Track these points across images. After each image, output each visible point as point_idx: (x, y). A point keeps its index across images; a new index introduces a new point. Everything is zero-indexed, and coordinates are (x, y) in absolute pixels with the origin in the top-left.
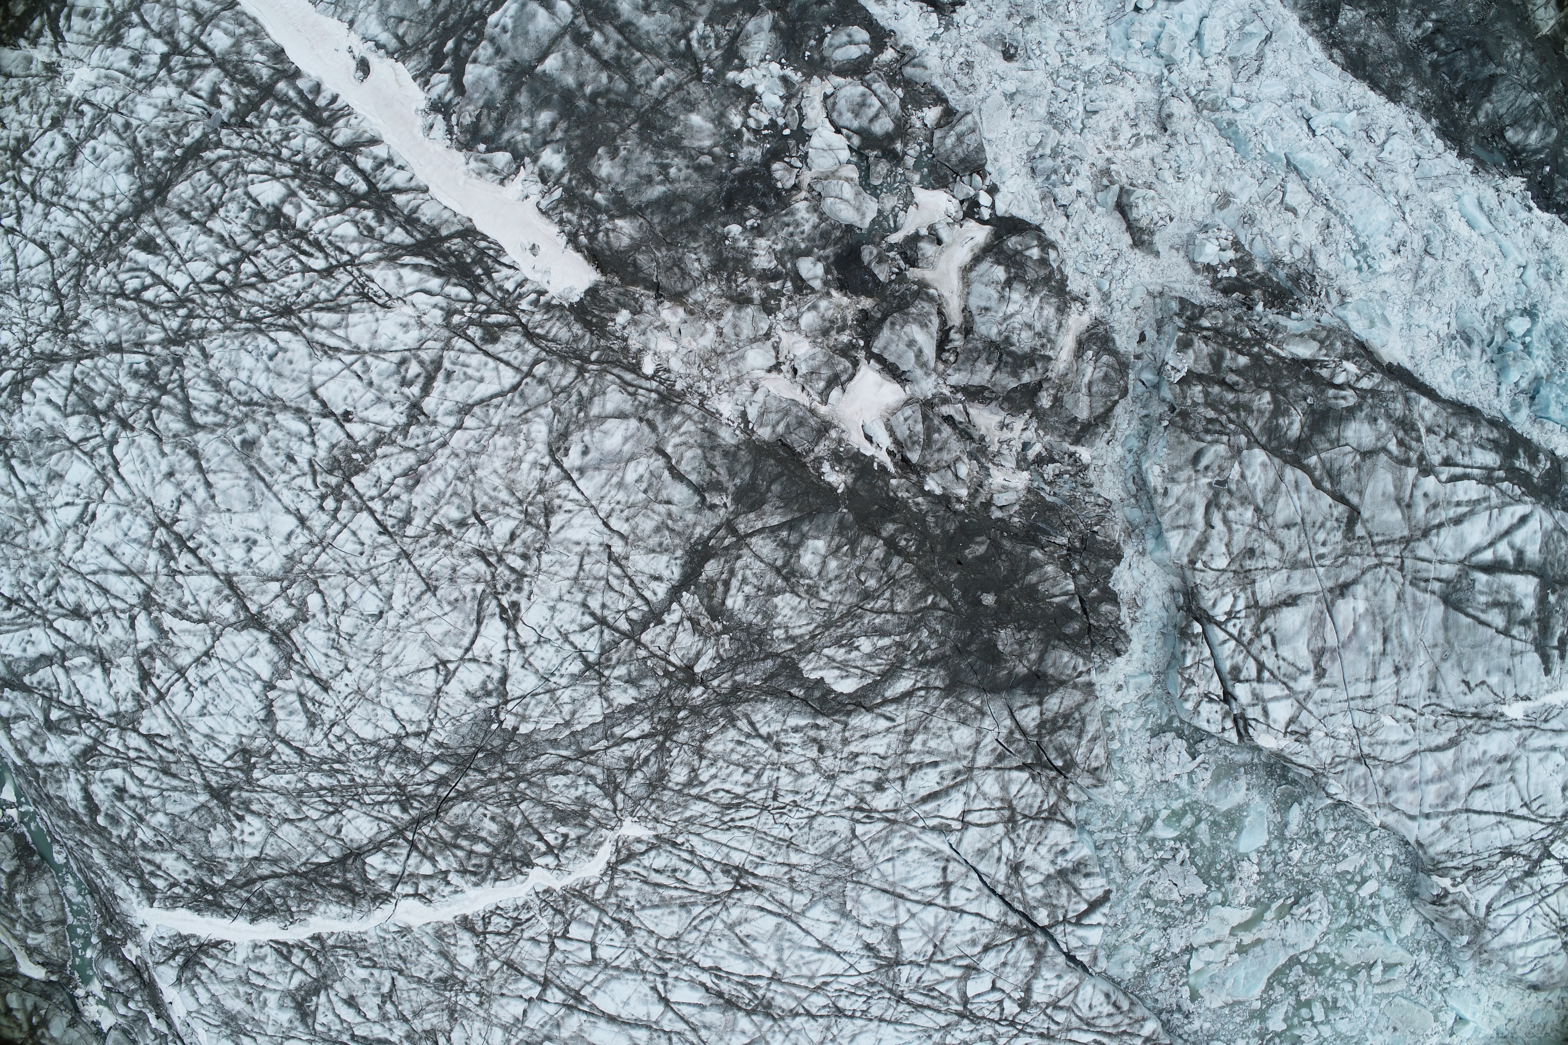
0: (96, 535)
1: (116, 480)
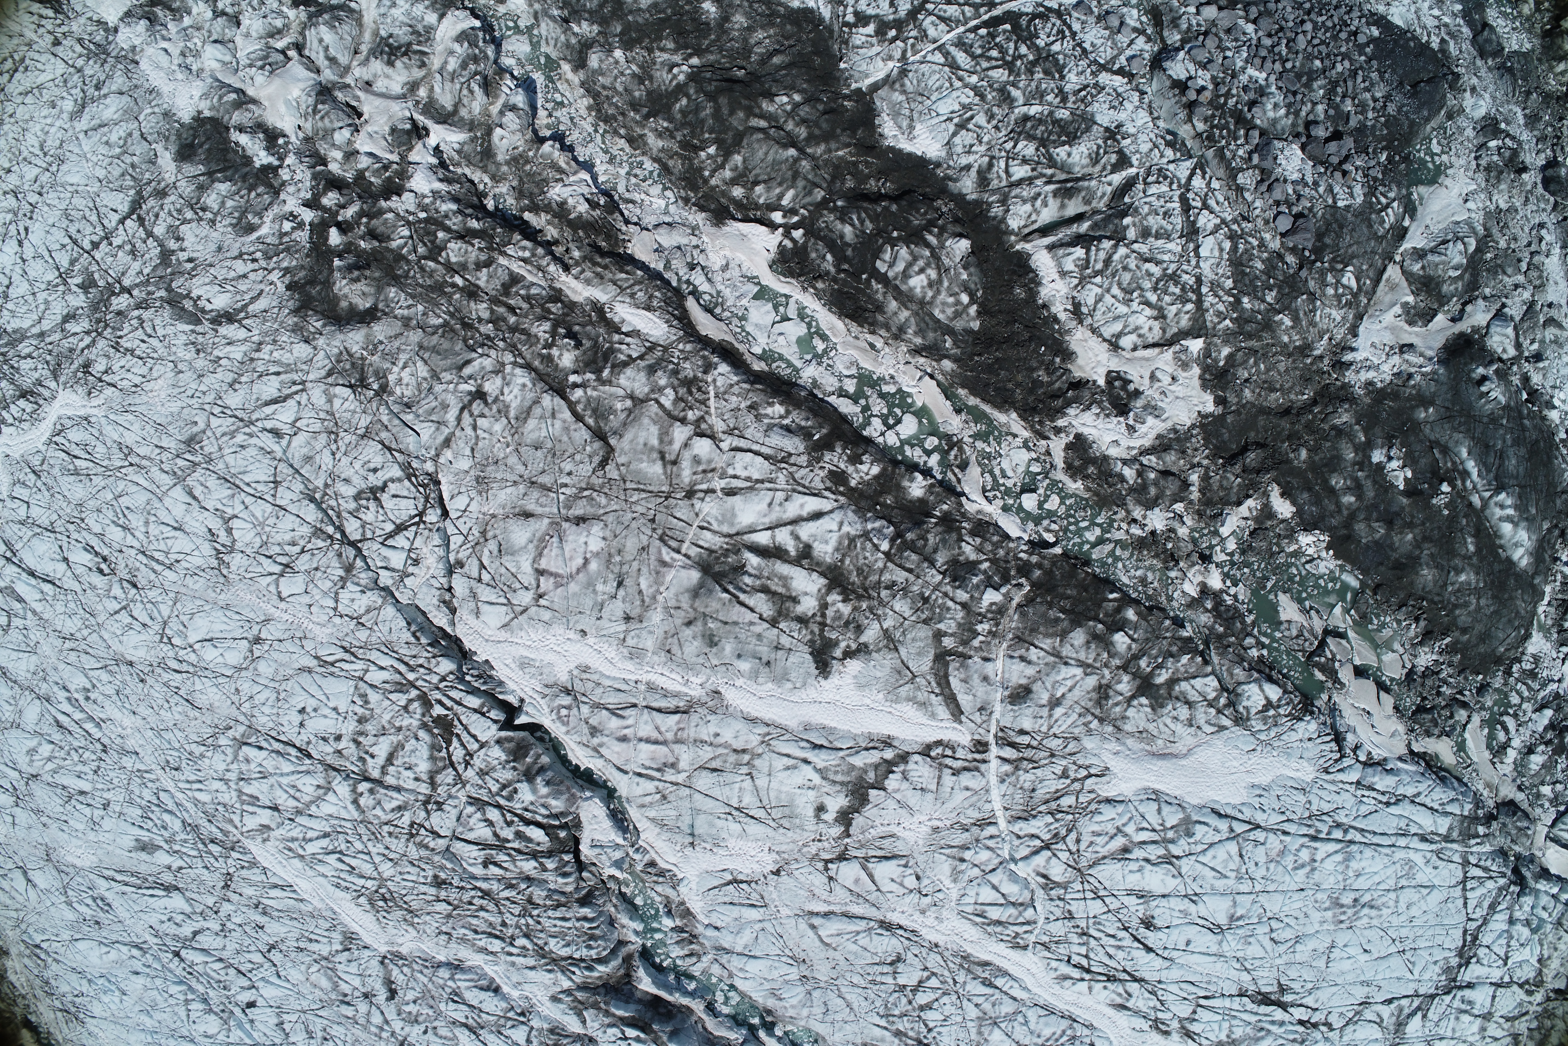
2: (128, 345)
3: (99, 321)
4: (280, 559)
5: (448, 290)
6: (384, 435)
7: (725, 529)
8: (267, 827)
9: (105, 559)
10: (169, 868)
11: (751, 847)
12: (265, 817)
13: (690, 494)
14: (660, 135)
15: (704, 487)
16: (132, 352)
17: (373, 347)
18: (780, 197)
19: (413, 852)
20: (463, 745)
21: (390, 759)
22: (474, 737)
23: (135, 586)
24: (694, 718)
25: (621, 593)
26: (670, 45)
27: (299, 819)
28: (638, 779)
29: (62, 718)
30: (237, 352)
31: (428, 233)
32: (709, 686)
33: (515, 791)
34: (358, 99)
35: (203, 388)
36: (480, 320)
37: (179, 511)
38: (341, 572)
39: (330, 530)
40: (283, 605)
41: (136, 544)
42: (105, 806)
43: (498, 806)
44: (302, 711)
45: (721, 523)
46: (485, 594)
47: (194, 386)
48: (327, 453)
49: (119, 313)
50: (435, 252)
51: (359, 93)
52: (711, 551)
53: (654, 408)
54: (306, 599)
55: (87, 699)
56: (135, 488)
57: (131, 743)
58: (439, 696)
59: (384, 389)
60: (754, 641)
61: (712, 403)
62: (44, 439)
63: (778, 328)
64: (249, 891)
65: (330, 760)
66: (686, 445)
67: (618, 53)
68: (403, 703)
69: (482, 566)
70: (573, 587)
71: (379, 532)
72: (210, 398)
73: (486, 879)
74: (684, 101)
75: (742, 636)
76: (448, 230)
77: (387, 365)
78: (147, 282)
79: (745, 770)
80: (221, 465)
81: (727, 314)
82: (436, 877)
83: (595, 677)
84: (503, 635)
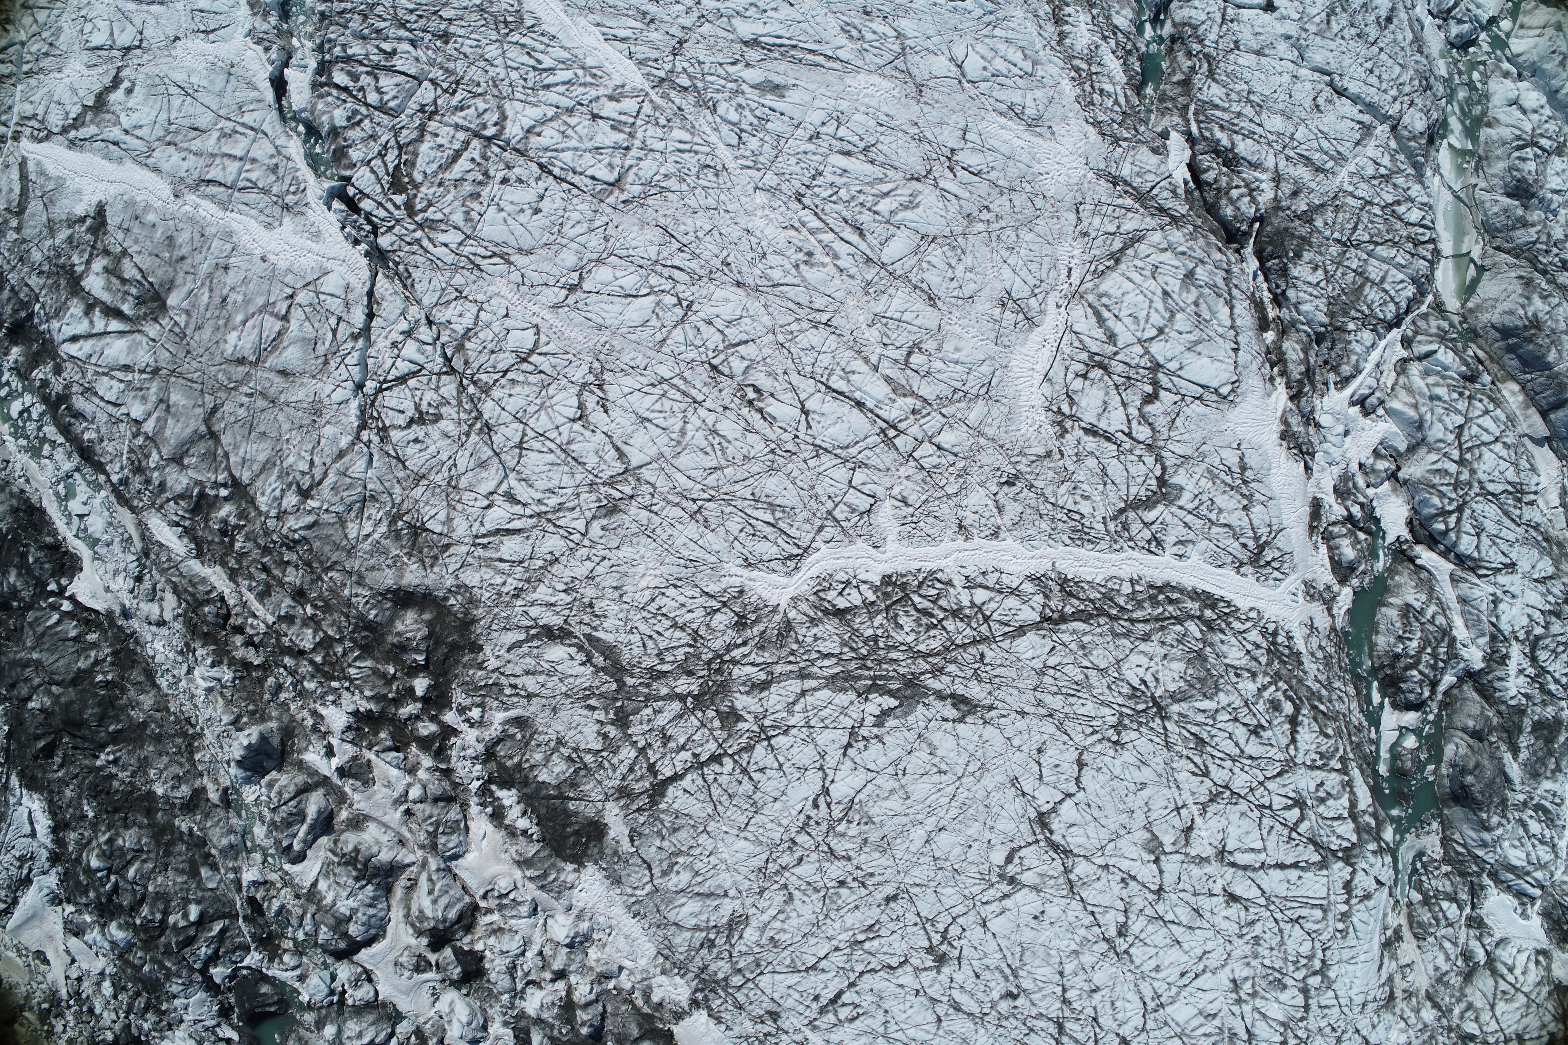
0: (1185, 958)
1: (1148, 1000)
2: (678, 634)
3: (719, 671)
4: (530, 368)
5: (320, 604)
6: (401, 474)
7: (138, 337)
8: (611, 98)
9: (750, 403)
10: (748, 65)
11: (190, 62)
12: (609, 109)
13: (156, 371)
14: (138, 703)
15: (144, 376)
16: (675, 626)
17: (397, 564)
18: (59, 622)
19: (460, 67)
20: (386, 165)
21: (457, 155)
22: (373, 171)
23: (714, 368)
24: (196, 176)
25: (225, 292)
26: (116, 784)
27: (571, 103)
28: (253, 125)
29: (854, 238)
30: (542, 592)
31: (332, 664)
32: (180, 201)
33: (349, 119)
34: (411, 831)
35: (589, 565)
36: (296, 567)
37: (640, 438)
38: (468, 345)
39: (471, 389)
40: (536, 320)
41: (702, 412)
42: (818, 135)
43: (367, 105)
44: (537, 211)
45: (140, 343)
46: (335, 305)
47: (600, 570)
48: (461, 468)
49: (690, 673)
50: (326, 644)
51: (408, 835)
52: (155, 320)
53: (164, 451)
54: (508, 323)
55: (810, 254)
56: (693, 474)
57: (761, 198)
58: (396, 212)
59: (394, 519)
60: (141, 238)
61: (126, 449)
62: (816, 556)
63: (84, 510)
64: (654, 36)
65: (521, 160)
66: (149, 415)
67: (160, 791)
68: (432, 209)
69: (334, 332)
70: (260, 301)
71: (424, 379)
72: (583, 552)
73: (400, 39)
74: (112, 728)
75: (148, 243)
76: (312, 662)
77: (383, 542)
78: (648, 698)
79: (173, 128)
80: (579, 477)
81: (120, 531)
82: (447, 43)
83: (263, 218)
84: (329, 265)
